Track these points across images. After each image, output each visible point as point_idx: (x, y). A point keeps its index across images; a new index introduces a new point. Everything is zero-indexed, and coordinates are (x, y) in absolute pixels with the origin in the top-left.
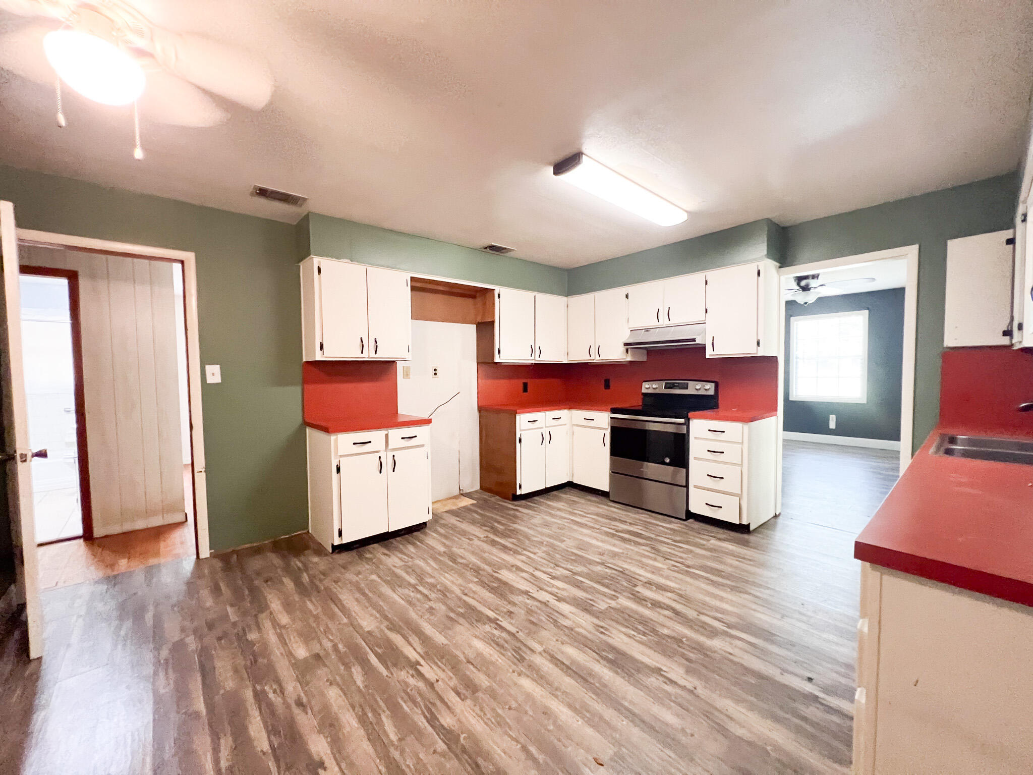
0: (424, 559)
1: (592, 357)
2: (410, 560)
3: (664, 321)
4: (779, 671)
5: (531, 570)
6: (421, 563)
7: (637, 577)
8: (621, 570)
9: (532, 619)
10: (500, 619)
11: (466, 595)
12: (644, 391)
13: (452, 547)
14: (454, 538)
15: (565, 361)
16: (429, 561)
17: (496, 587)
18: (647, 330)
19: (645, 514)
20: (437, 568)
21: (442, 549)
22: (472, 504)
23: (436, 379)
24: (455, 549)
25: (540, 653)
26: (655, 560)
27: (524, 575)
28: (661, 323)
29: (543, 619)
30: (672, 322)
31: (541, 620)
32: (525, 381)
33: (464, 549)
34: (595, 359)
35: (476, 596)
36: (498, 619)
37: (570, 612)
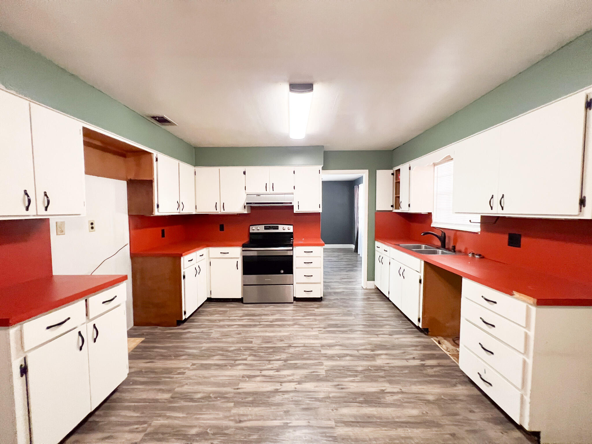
0: (160, 416)
1: (218, 210)
2: (146, 425)
3: (270, 190)
4: (405, 361)
5: (258, 373)
6: (161, 421)
7: (313, 345)
8: (303, 345)
9: (304, 406)
10: (288, 422)
11: (240, 421)
12: (251, 231)
13: (174, 389)
14: (163, 379)
15: (194, 213)
16: (168, 415)
17: (252, 400)
18: (258, 195)
19: (271, 306)
20: (185, 415)
21: (167, 396)
22: (143, 342)
23: (93, 233)
24: (178, 389)
25: (336, 426)
26: (308, 331)
27: (258, 379)
28: (268, 191)
29: (308, 402)
30: (275, 192)
31: (308, 404)
32: (163, 228)
33: (187, 384)
34: (220, 211)
35: (250, 417)
36: (287, 423)
37: (315, 387)
